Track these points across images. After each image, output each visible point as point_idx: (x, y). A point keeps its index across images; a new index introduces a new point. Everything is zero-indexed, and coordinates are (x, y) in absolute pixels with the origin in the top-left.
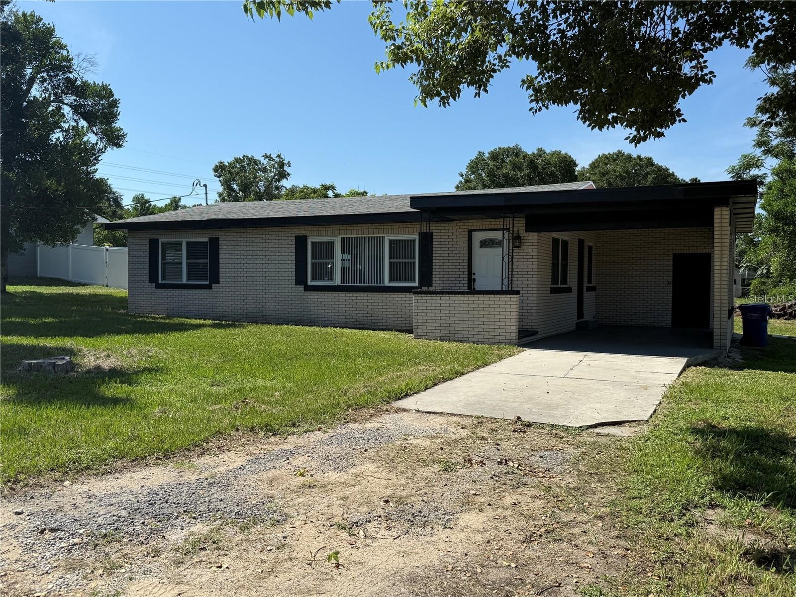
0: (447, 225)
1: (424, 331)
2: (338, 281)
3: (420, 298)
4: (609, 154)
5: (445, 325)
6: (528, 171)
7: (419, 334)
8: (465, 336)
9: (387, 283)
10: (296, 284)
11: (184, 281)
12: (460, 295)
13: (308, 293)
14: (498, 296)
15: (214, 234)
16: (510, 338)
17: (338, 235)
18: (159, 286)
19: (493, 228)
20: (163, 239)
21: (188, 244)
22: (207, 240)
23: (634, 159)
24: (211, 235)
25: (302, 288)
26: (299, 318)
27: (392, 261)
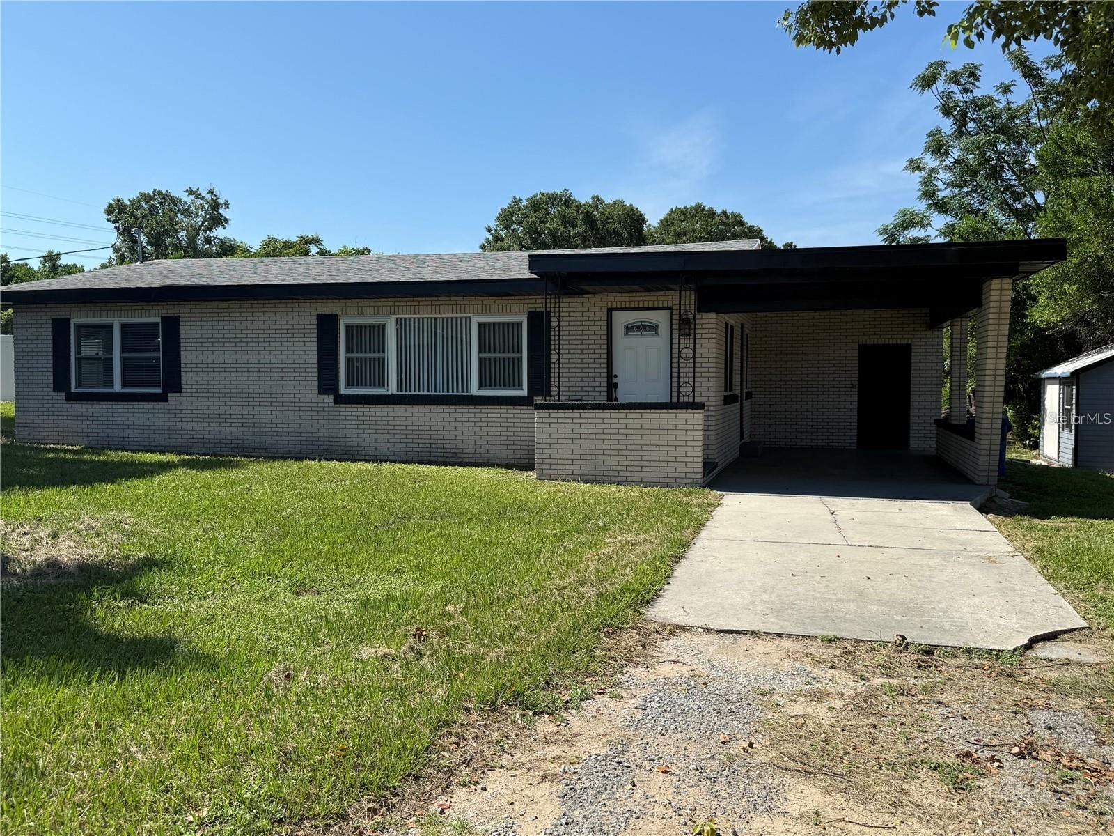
0: (574, 300)
1: (553, 467)
2: (392, 388)
3: (547, 415)
4: (685, 207)
5: (588, 457)
6: (584, 227)
7: (545, 471)
8: (621, 474)
9: (475, 390)
10: (319, 393)
11: (118, 387)
12: (612, 411)
13: (342, 408)
14: (674, 411)
15: (170, 310)
16: (693, 476)
17: (389, 314)
18: (71, 397)
19: (646, 305)
20: (79, 318)
21: (123, 327)
22: (157, 320)
23: (718, 216)
24: (165, 313)
25: (329, 399)
26: (325, 448)
27: (483, 355)
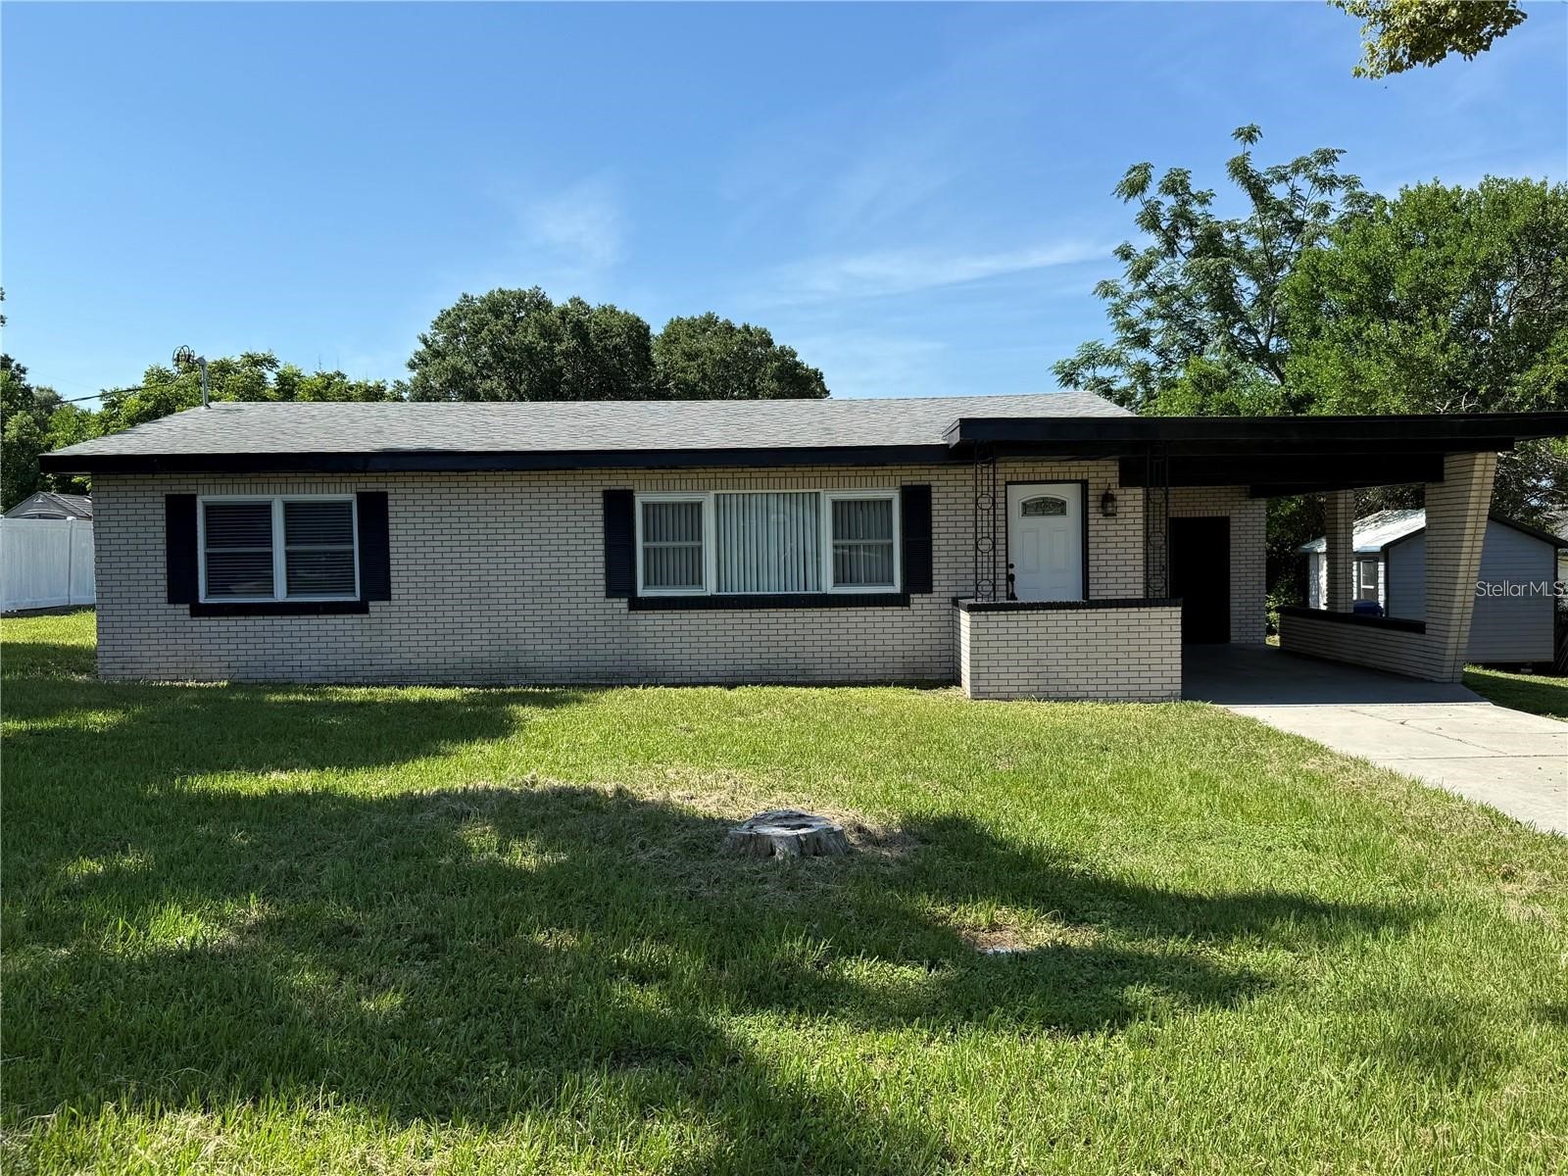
0: (962, 471)
1: (992, 683)
2: (710, 588)
3: (984, 618)
5: (1038, 669)
7: (982, 689)
8: (1081, 688)
9: (829, 587)
10: (608, 596)
11: (280, 594)
13: (640, 615)
15: (372, 485)
18: (199, 611)
20: (209, 495)
21: (289, 507)
22: (348, 496)
24: (362, 487)
25: (622, 604)
26: (616, 670)
27: (841, 542)
